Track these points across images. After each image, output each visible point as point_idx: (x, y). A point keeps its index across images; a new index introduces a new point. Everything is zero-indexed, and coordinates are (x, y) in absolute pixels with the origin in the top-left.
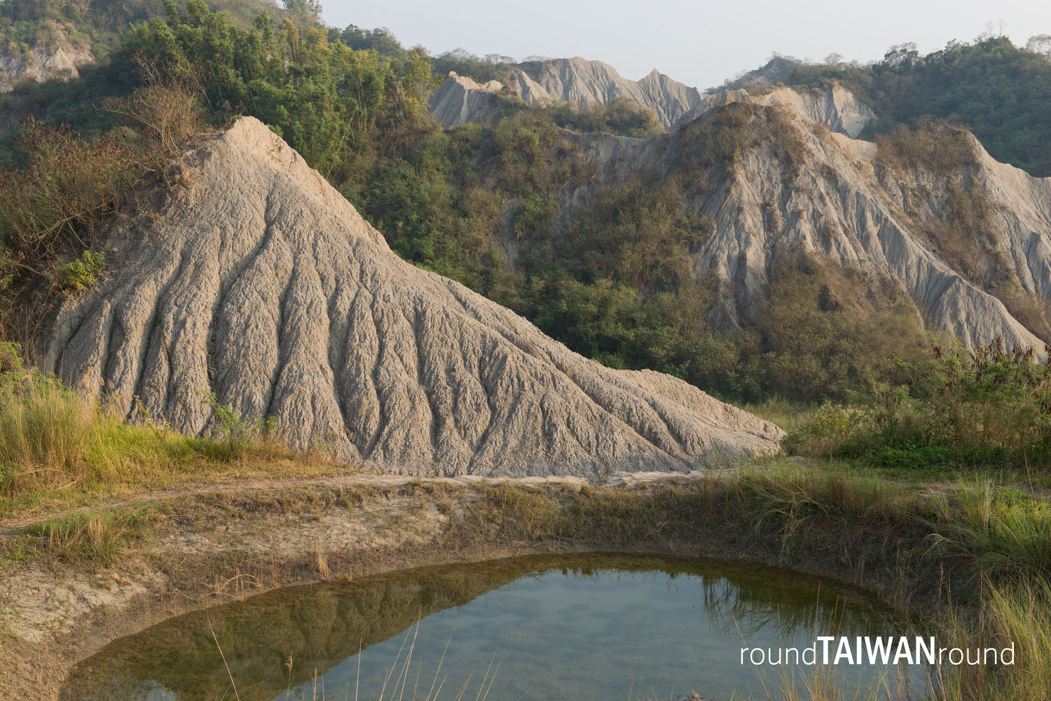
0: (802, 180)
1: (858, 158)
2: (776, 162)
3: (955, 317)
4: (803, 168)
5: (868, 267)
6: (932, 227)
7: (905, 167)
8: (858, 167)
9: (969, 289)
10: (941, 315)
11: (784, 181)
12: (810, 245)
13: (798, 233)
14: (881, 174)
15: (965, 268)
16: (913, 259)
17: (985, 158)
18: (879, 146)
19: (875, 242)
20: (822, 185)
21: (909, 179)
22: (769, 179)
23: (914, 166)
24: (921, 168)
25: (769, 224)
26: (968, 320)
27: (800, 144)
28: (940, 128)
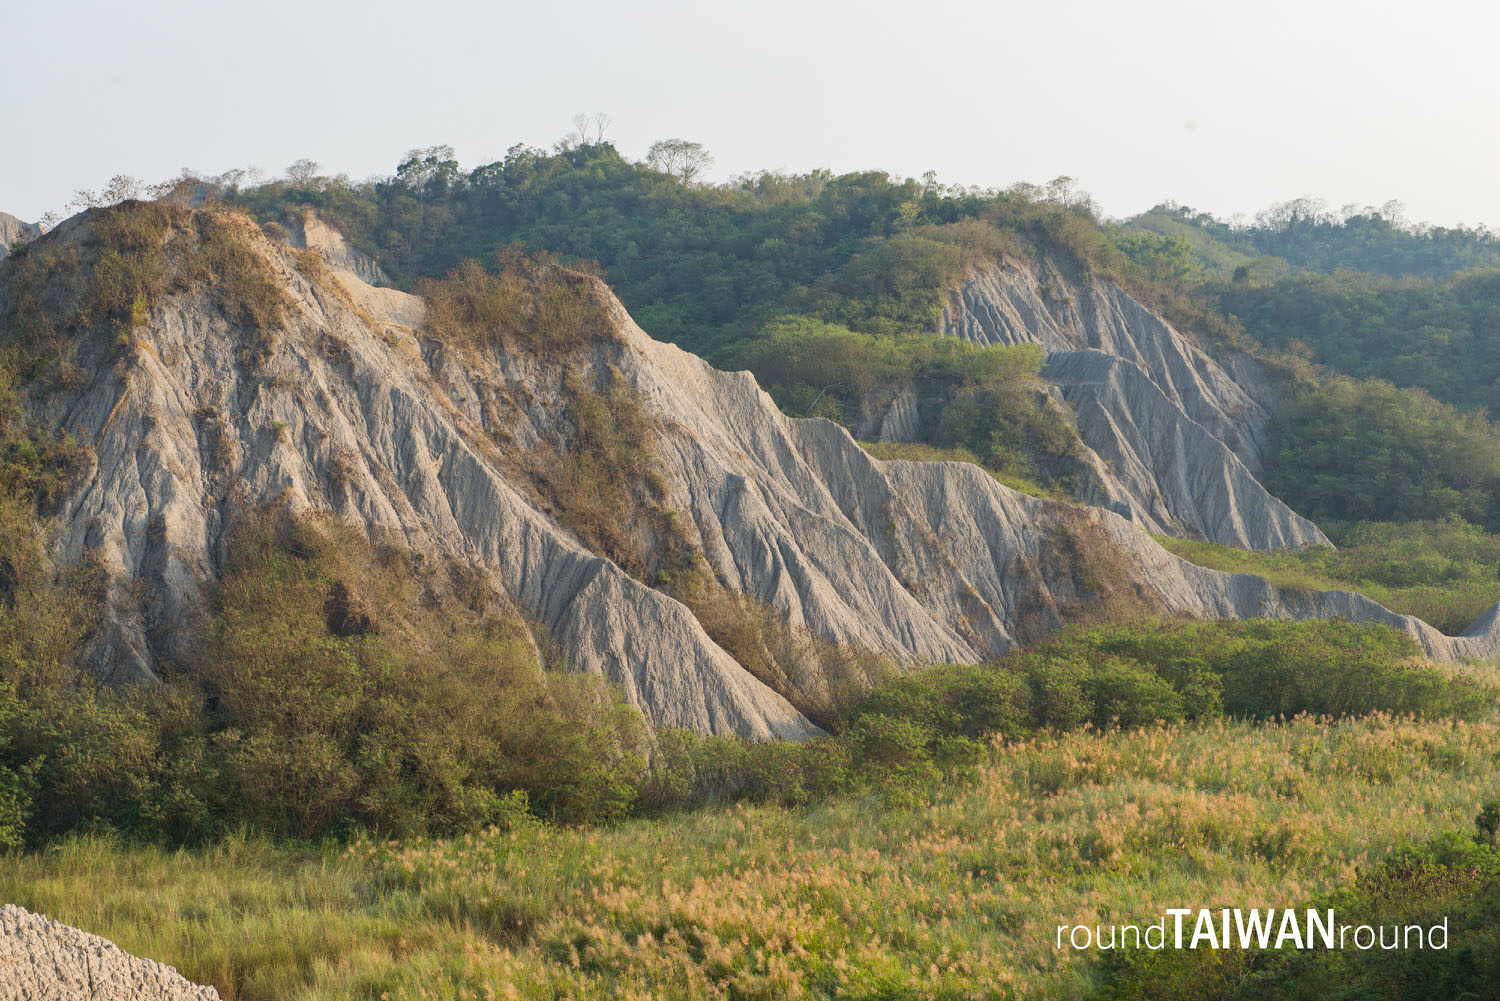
0: (280, 363)
1: (388, 325)
2: (222, 325)
3: (602, 642)
4: (279, 339)
5: (423, 542)
6: (540, 463)
7: (480, 344)
8: (390, 341)
9: (627, 586)
10: (575, 639)
11: (240, 365)
12: (301, 498)
13: (274, 472)
14: (434, 356)
15: (609, 545)
16: (513, 526)
17: (631, 331)
18: (429, 301)
19: (435, 491)
20: (320, 373)
21: (488, 368)
22: (210, 359)
23: (496, 342)
24: (512, 348)
25: (212, 452)
26: (628, 648)
27: (272, 290)
28: (543, 271)
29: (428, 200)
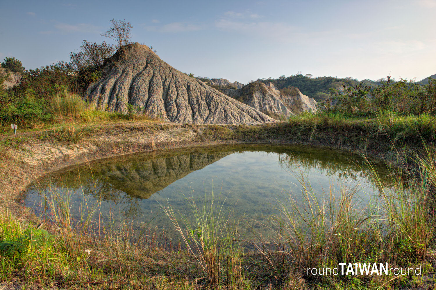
0: (266, 97)
1: (277, 94)
2: (261, 94)
4: (266, 95)
5: (279, 114)
6: (291, 107)
7: (286, 95)
8: (277, 95)
11: (263, 98)
12: (268, 110)
13: (266, 107)
14: (281, 96)
16: (288, 112)
17: (301, 94)
18: (281, 91)
19: (281, 109)
20: (270, 98)
21: (286, 98)
22: (260, 97)
23: (287, 95)
24: (289, 96)
25: (260, 105)
27: (266, 90)
28: (292, 88)
29: (282, 81)
